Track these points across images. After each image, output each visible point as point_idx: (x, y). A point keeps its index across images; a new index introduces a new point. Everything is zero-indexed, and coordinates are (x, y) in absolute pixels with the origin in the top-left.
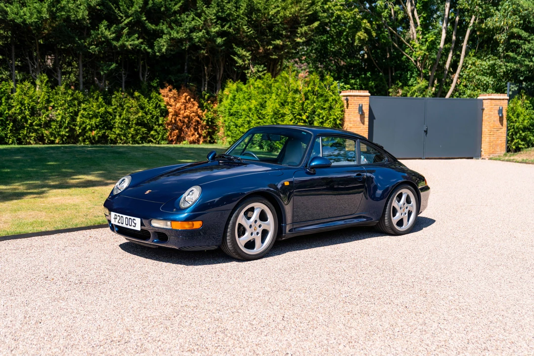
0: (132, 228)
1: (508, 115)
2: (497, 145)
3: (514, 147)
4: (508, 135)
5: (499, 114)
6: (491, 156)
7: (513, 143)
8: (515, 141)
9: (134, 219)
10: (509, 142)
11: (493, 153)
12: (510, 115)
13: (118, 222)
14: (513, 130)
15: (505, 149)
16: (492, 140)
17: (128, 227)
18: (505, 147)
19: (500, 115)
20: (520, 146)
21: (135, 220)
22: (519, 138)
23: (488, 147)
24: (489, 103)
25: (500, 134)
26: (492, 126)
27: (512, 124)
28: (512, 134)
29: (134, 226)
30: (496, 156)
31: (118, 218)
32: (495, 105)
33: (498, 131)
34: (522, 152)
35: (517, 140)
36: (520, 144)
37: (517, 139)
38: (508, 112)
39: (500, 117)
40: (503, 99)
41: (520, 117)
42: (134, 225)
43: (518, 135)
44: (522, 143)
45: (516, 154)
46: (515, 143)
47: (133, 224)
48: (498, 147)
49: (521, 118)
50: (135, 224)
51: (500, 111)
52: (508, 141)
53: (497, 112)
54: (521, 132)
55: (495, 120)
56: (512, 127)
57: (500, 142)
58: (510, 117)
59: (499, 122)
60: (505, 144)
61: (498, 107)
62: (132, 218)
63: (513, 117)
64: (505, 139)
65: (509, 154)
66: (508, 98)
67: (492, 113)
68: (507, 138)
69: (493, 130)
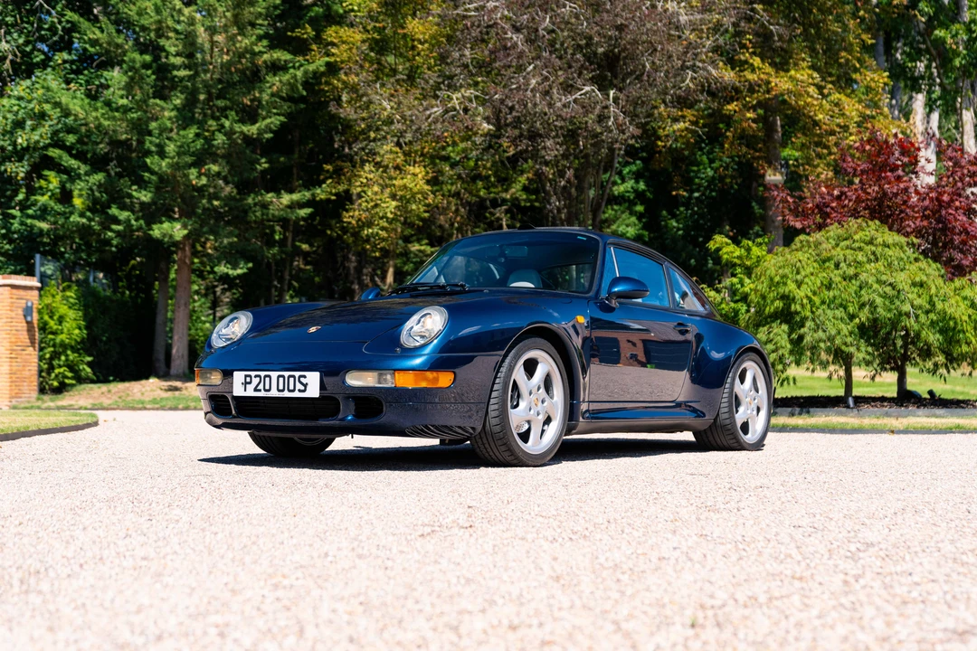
0: (296, 394)
1: (42, 318)
2: (23, 380)
3: (56, 384)
4: (41, 358)
5: (25, 316)
6: (14, 403)
7: (53, 375)
8: (57, 371)
9: (300, 377)
10: (43, 374)
11: (17, 396)
12: (46, 318)
13: (256, 390)
14: (52, 349)
15: (36, 388)
16: (14, 368)
17: (286, 394)
18: (36, 384)
19: (29, 319)
20: (67, 381)
21: (305, 377)
22: (64, 366)
23: (8, 384)
24: (7, 292)
25: (28, 357)
26: (13, 340)
27: (51, 336)
28: (52, 358)
29: (300, 391)
30: (22, 402)
31: (256, 381)
32: (17, 299)
33: (23, 350)
34: (71, 393)
35: (62, 370)
36: (67, 378)
37: (60, 366)
38: (40, 312)
39: (27, 322)
40: (31, 288)
41: (64, 324)
42: (303, 388)
43: (63, 358)
44: (70, 375)
45: (60, 396)
46: (57, 376)
47: (299, 386)
48: (25, 384)
49: (66, 325)
50: (305, 385)
51: (28, 311)
52: (40, 371)
53: (20, 312)
54: (69, 352)
55: (19, 328)
56: (52, 343)
57: (27, 373)
58: (46, 324)
59: (25, 333)
60: (36, 377)
61: (24, 301)
62: (297, 374)
63: (52, 323)
64: (36, 368)
65: (46, 397)
66: (39, 285)
67: (13, 314)
68: (39, 365)
69: (16, 348)
